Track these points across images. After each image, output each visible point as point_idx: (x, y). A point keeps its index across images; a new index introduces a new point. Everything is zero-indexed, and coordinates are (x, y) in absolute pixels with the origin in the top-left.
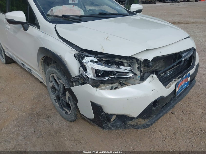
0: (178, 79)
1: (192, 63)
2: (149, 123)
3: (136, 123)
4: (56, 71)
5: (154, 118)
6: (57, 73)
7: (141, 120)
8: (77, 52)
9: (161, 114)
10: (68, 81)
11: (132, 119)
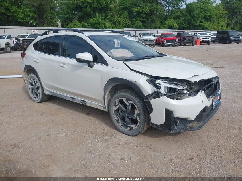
0: (213, 96)
1: (218, 87)
2: (200, 126)
3: (193, 126)
4: (127, 94)
5: (203, 123)
6: (129, 95)
7: (196, 122)
8: (148, 78)
9: (206, 121)
10: (139, 100)
11: (191, 121)
